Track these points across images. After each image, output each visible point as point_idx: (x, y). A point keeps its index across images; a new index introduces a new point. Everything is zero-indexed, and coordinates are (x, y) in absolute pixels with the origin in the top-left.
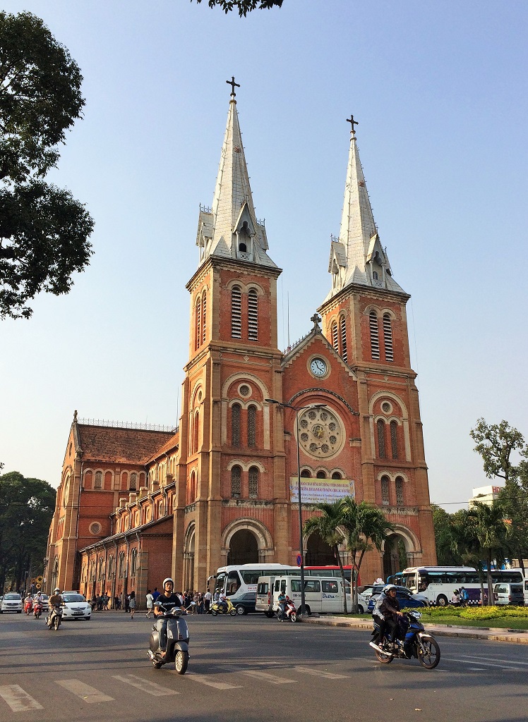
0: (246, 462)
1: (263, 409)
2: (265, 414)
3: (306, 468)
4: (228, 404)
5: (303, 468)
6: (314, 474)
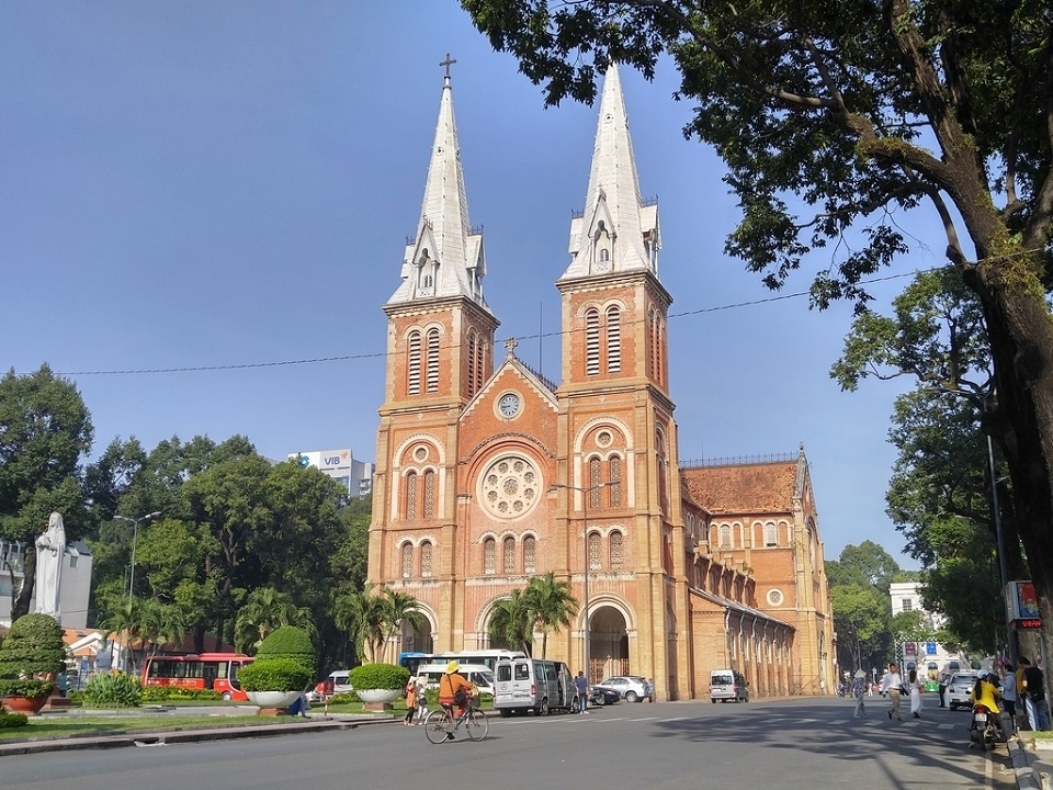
0: (418, 536)
1: (439, 471)
2: (441, 477)
3: (489, 533)
4: (401, 473)
5: (486, 534)
6: (499, 540)
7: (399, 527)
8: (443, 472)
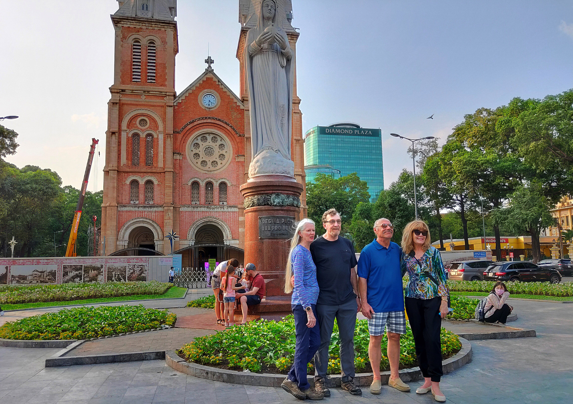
0: (142, 177)
1: (158, 136)
2: (160, 140)
3: (196, 179)
4: (127, 134)
5: (193, 180)
6: (202, 184)
7: (128, 170)
8: (161, 137)
